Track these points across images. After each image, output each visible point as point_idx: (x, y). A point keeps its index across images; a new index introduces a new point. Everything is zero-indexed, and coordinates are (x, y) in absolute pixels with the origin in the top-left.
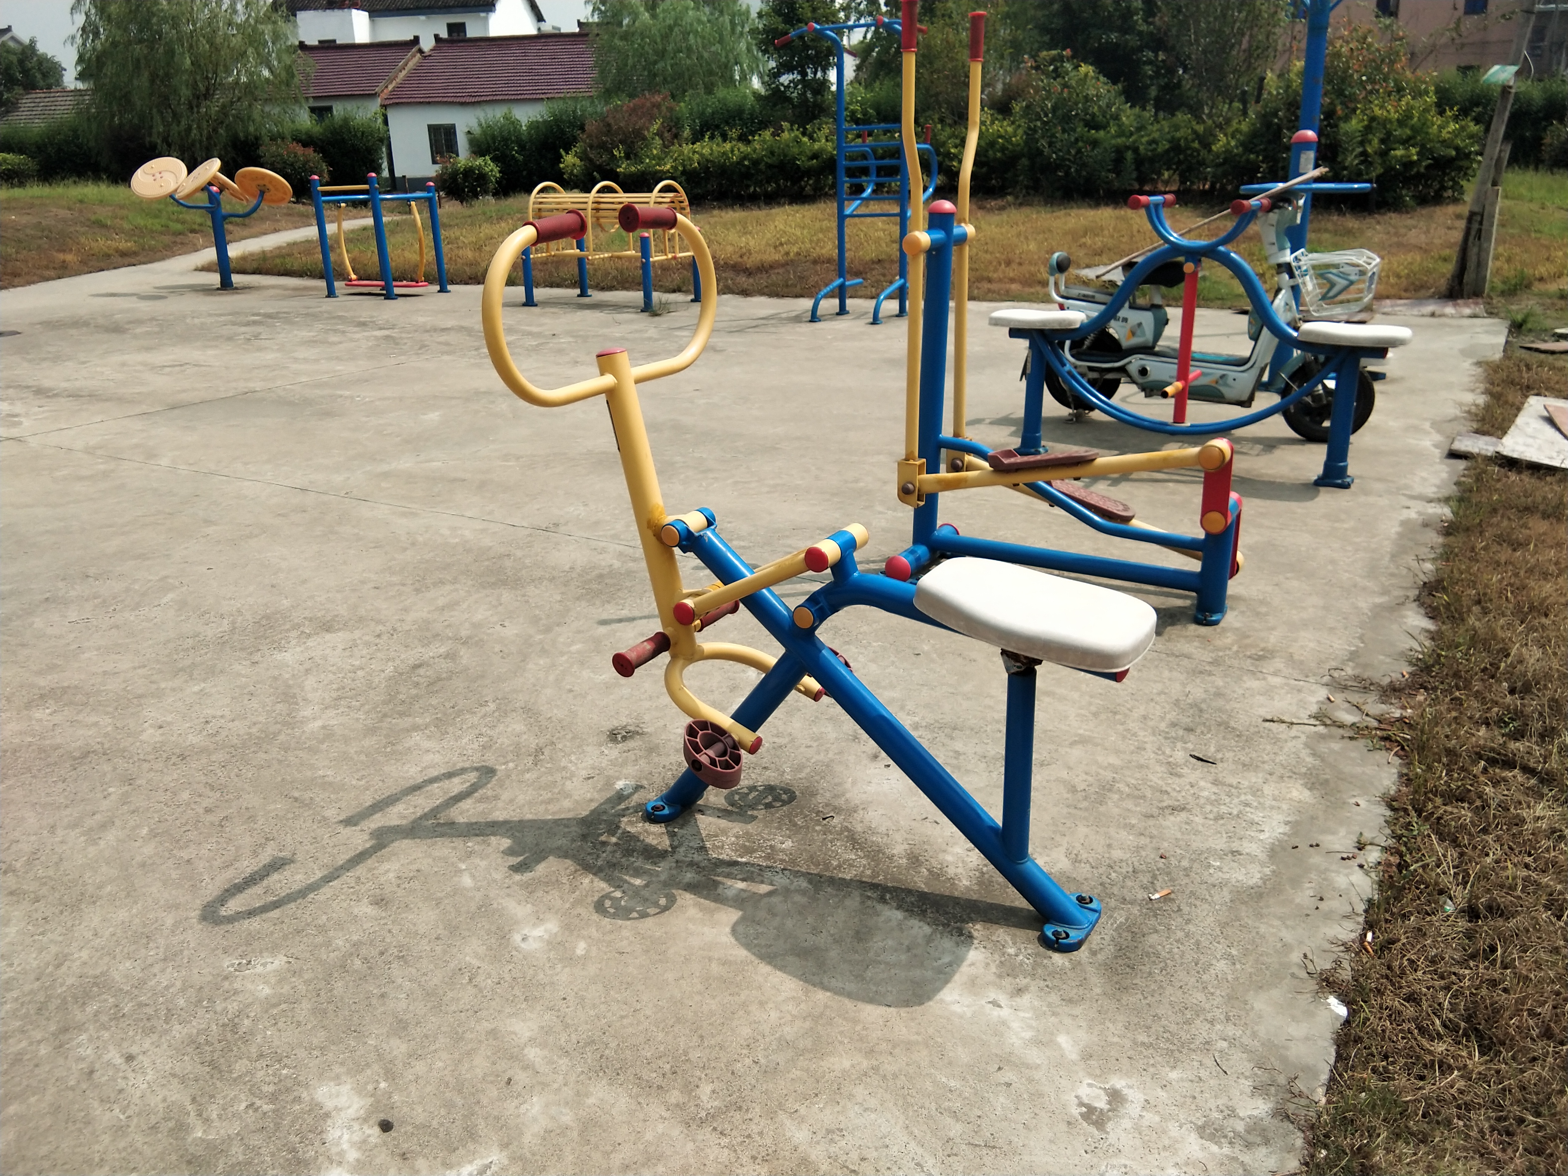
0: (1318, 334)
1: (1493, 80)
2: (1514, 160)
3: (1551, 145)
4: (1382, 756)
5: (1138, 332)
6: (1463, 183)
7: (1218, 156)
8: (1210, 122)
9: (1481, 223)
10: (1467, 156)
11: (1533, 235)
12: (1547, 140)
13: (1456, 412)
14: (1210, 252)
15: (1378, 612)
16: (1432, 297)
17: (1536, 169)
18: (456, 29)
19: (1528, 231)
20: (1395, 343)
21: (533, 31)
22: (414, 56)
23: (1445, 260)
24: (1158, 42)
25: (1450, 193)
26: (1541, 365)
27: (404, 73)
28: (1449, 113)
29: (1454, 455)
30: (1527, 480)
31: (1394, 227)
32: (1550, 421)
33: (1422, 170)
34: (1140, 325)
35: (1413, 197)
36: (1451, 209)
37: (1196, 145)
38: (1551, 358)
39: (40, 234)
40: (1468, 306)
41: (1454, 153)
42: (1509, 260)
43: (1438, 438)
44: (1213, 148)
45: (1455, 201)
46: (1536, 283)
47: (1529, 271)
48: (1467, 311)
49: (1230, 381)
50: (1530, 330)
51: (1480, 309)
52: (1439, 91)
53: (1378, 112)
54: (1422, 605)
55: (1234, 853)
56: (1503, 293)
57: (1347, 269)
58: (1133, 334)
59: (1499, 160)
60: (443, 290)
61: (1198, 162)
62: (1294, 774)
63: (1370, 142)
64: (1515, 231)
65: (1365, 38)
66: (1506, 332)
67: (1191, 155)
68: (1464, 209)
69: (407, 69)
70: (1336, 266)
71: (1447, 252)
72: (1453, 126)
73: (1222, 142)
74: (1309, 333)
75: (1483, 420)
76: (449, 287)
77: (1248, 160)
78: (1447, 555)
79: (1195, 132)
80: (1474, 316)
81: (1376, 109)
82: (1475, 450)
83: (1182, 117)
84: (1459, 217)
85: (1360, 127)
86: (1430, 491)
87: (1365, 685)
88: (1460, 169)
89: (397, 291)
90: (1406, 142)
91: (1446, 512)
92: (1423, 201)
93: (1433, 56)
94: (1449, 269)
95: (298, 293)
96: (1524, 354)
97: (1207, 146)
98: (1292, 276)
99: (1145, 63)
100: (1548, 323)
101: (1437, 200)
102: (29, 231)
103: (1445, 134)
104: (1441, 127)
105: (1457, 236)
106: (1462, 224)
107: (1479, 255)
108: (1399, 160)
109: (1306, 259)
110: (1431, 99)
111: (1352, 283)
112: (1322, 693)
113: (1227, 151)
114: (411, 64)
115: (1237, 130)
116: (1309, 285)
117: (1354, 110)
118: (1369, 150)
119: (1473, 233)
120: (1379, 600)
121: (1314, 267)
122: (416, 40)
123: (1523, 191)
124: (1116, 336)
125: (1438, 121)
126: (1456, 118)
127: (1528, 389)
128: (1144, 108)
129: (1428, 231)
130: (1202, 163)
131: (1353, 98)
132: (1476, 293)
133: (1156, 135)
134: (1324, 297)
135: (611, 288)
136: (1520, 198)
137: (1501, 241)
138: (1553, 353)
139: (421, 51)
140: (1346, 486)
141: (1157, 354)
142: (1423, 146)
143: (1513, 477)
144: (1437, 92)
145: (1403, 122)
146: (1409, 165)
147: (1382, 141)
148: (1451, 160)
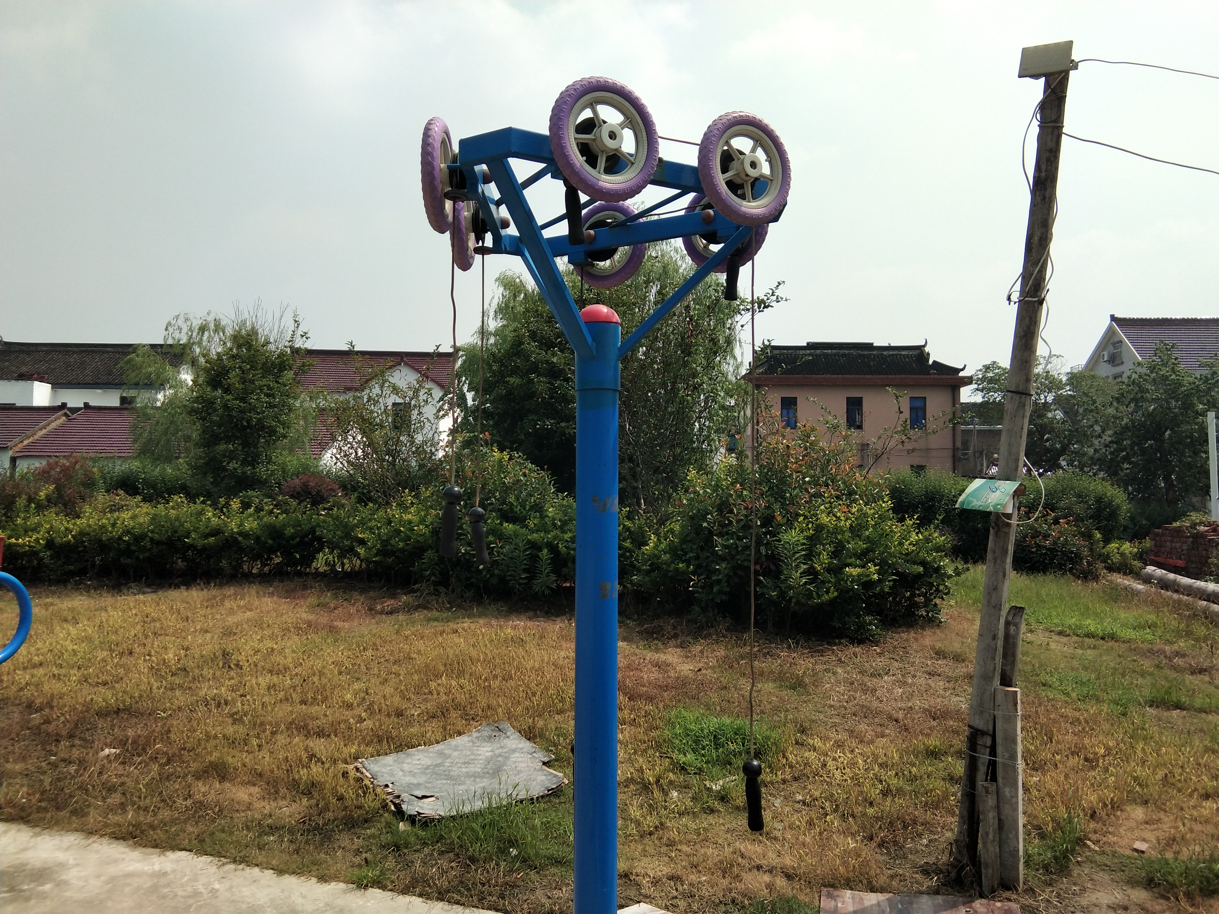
1: (976, 504)
7: (648, 559)
9: (993, 752)
10: (937, 571)
18: (128, 401)
22: (59, 418)
25: (923, 612)
27: (44, 431)
28: (909, 522)
33: (885, 591)
35: (880, 624)
41: (921, 567)
52: (895, 494)
63: (817, 557)
69: (48, 428)
72: (915, 537)
81: (822, 516)
85: (803, 538)
88: (930, 586)
101: (909, 619)
103: (907, 547)
104: (902, 538)
108: (856, 580)
114: (54, 425)
117: (797, 517)
118: (818, 567)
122: (64, 405)
125: (897, 529)
126: (918, 527)
131: (794, 502)
132: (1003, 885)
139: (66, 415)
142: (883, 562)
144: (892, 497)
145: (856, 531)
146: (868, 585)
147: (834, 554)
148: (919, 576)
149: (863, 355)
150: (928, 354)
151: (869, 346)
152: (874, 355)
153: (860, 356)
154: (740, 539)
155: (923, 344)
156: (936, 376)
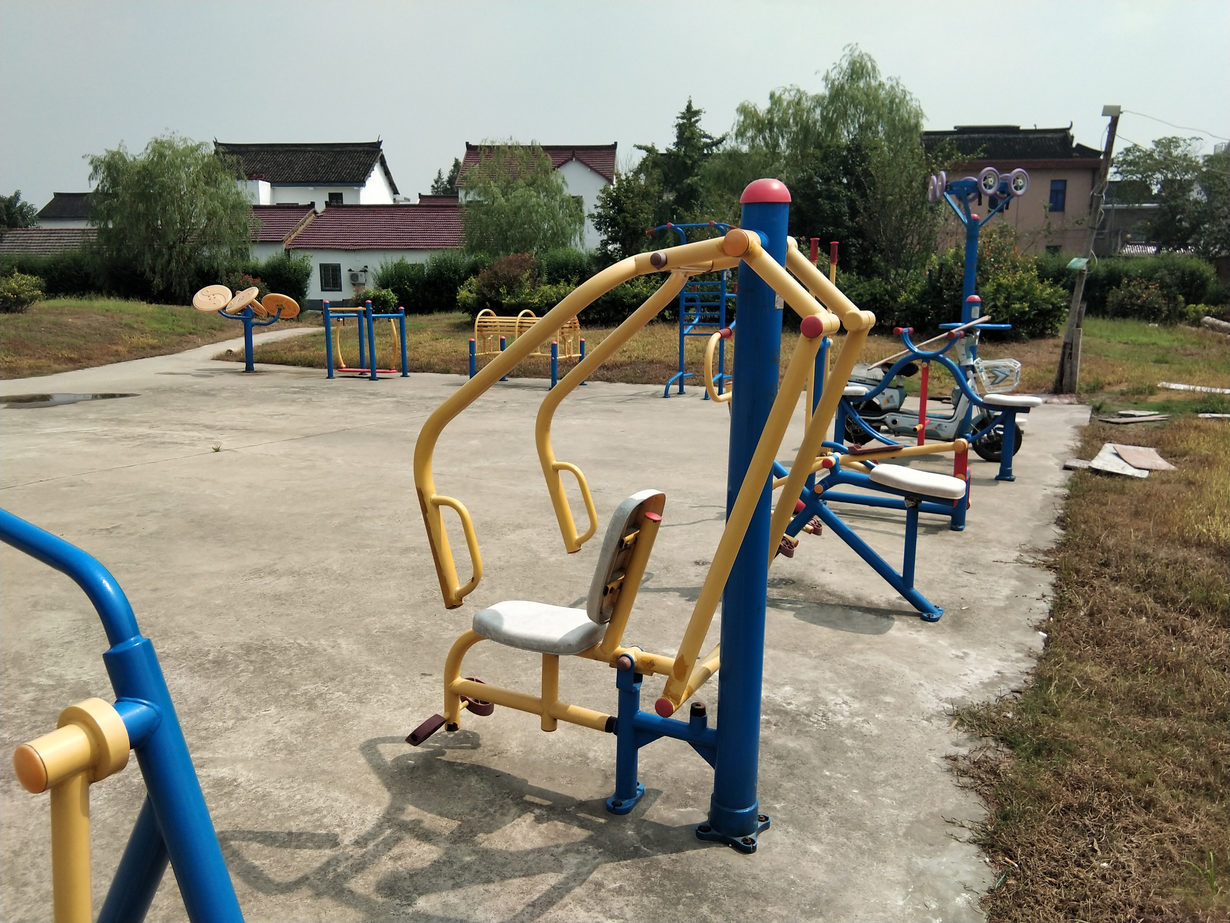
0: (994, 400)
1: (1074, 267)
2: (1089, 312)
3: (1112, 302)
4: (1048, 572)
5: (891, 400)
6: (1058, 325)
7: (902, 305)
8: (895, 284)
9: (1071, 349)
10: (1059, 308)
11: (1103, 358)
12: (1110, 299)
13: (1066, 449)
14: (935, 357)
15: (1037, 528)
16: (1044, 393)
17: (1104, 318)
18: (335, 198)
19: (1100, 355)
20: (1034, 405)
21: (391, 202)
22: (310, 216)
23: (1050, 371)
24: (859, 233)
25: (1049, 331)
26: (1111, 428)
27: (303, 227)
28: (1046, 282)
29: (1067, 468)
30: (1107, 480)
31: (1017, 352)
32: (1118, 455)
33: (1032, 317)
34: (892, 396)
35: (1027, 333)
36: (1051, 341)
37: (887, 298)
38: (1117, 426)
39: (94, 332)
40: (1066, 398)
41: (1051, 307)
42: (1089, 372)
43: (1057, 461)
44: (899, 300)
45: (1053, 336)
46: (1107, 386)
47: (1102, 379)
48: (1066, 401)
49: (943, 428)
50: (1104, 412)
51: (1074, 400)
52: (1039, 267)
53: (1004, 281)
54: (1058, 525)
55: (992, 598)
56: (1087, 392)
57: (1003, 369)
58: (888, 401)
59: (1080, 313)
60: (404, 375)
61: (889, 309)
62: (1010, 577)
63: (998, 299)
64: (1093, 355)
65: (992, 235)
66: (1090, 412)
67: (884, 304)
68: (1061, 342)
69: (305, 224)
70: (997, 367)
71: (1052, 367)
72: (1049, 290)
73: (903, 297)
74: (989, 399)
75: (1081, 452)
76: (409, 374)
77: (921, 308)
78: (1067, 507)
79: (886, 290)
80: (1071, 404)
81: (1001, 279)
82: (1078, 466)
83: (876, 280)
84: (1056, 346)
85: (992, 289)
86: (1056, 483)
87: (1037, 551)
88: (1055, 317)
89: (378, 375)
90: (1021, 299)
91: (1066, 491)
92: (1033, 336)
93: (1033, 247)
94: (1053, 376)
95: (302, 375)
96: (1101, 424)
97: (895, 299)
98: (974, 372)
99: (850, 246)
100: (1115, 408)
101: (1042, 335)
102: (86, 330)
103: (1044, 295)
104: (1042, 291)
105: (1056, 357)
106: (1059, 351)
107: (1071, 367)
108: (1017, 311)
109: (980, 363)
110: (1035, 273)
111: (1007, 376)
112: (1018, 554)
113: (907, 302)
114: (308, 221)
115: (913, 290)
116: (984, 376)
117: (988, 279)
118: (999, 304)
119: (1067, 355)
120: (1037, 523)
121: (986, 368)
122: (312, 205)
123: (1095, 331)
124: (878, 403)
125: (1040, 287)
126: (1051, 286)
127: (1104, 440)
128: (851, 274)
129: (1038, 355)
130: (892, 310)
131: (986, 272)
132: (1071, 391)
133: (861, 291)
134: (993, 383)
135: (518, 376)
136: (1093, 335)
137: (1084, 361)
138: (1118, 423)
139: (315, 213)
140: (1013, 480)
141: (902, 413)
142: (1031, 302)
143: (1098, 477)
144: (1038, 269)
145: (1018, 287)
146: (1023, 313)
147: (1006, 299)
148: (1050, 311)
149: (1009, 139)
150: (1073, 137)
151: (1015, 130)
152: (1020, 139)
153: (1006, 140)
154: (957, 291)
155: (1068, 126)
156: (1078, 159)
